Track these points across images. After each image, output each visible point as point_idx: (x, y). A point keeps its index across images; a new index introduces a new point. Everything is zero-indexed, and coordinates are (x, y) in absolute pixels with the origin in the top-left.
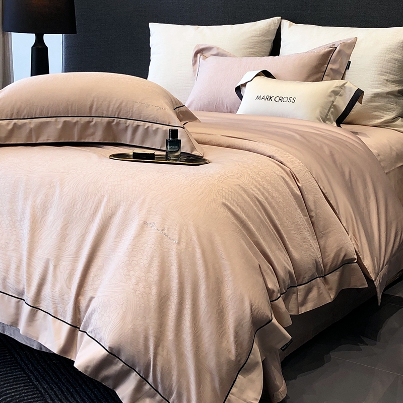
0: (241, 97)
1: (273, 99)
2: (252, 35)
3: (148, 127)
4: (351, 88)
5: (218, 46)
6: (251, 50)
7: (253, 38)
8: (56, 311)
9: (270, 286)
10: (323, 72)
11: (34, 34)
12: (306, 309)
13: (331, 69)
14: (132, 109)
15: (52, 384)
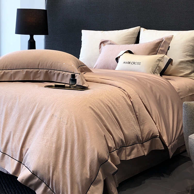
0: (118, 62)
1: (131, 63)
2: (126, 35)
3: (64, 74)
4: (167, 58)
5: (111, 40)
6: (126, 42)
7: (127, 36)
8: (13, 155)
9: (110, 145)
10: (156, 51)
11: (29, 35)
12: (131, 158)
13: (161, 50)
14: (57, 65)
15: (11, 189)
